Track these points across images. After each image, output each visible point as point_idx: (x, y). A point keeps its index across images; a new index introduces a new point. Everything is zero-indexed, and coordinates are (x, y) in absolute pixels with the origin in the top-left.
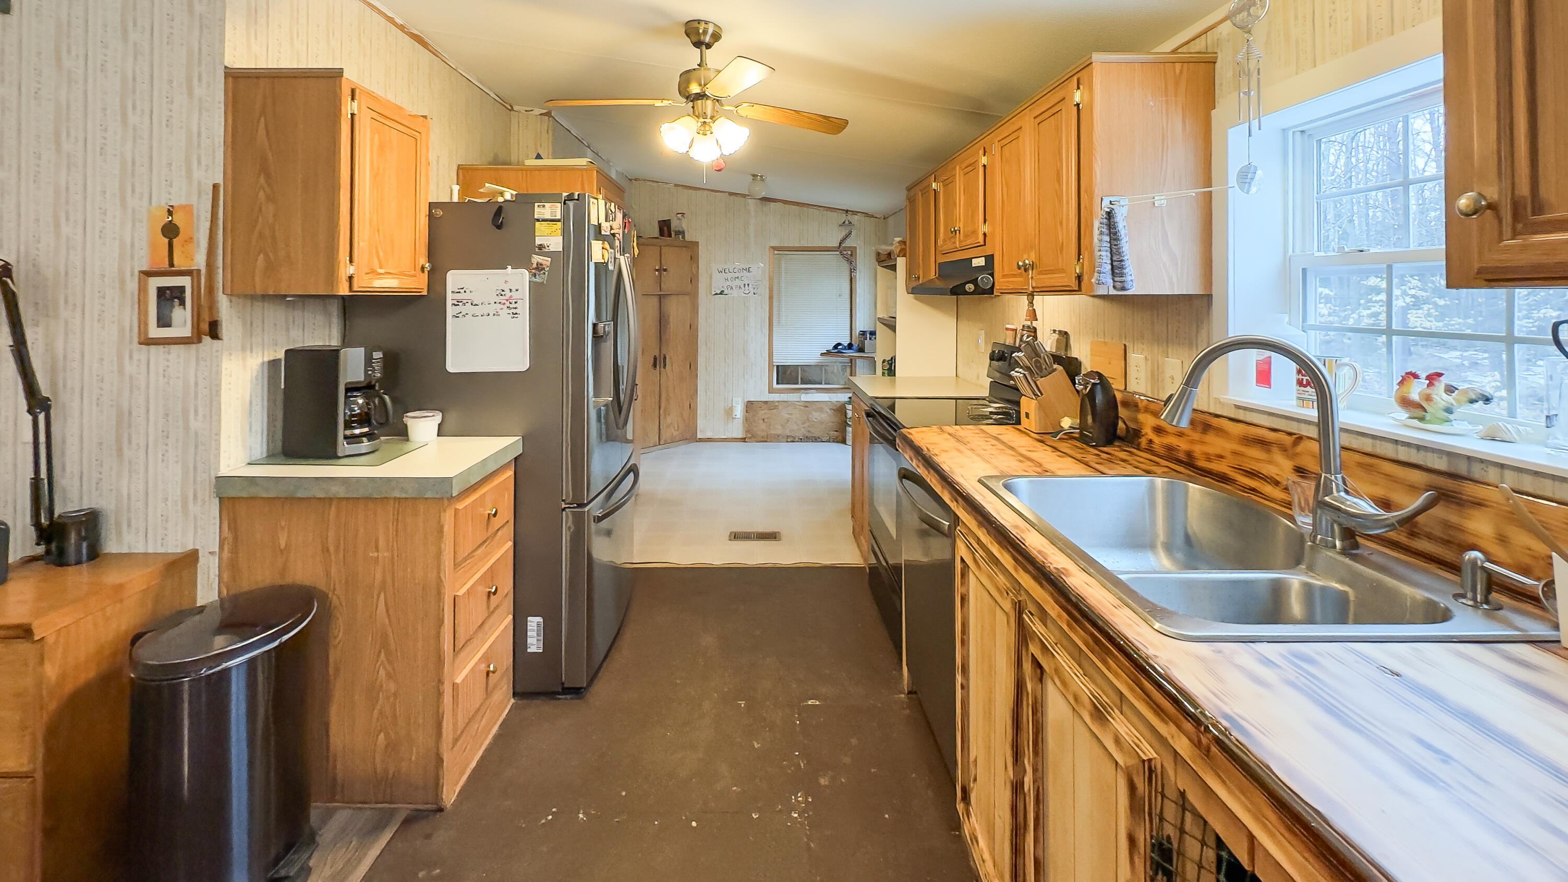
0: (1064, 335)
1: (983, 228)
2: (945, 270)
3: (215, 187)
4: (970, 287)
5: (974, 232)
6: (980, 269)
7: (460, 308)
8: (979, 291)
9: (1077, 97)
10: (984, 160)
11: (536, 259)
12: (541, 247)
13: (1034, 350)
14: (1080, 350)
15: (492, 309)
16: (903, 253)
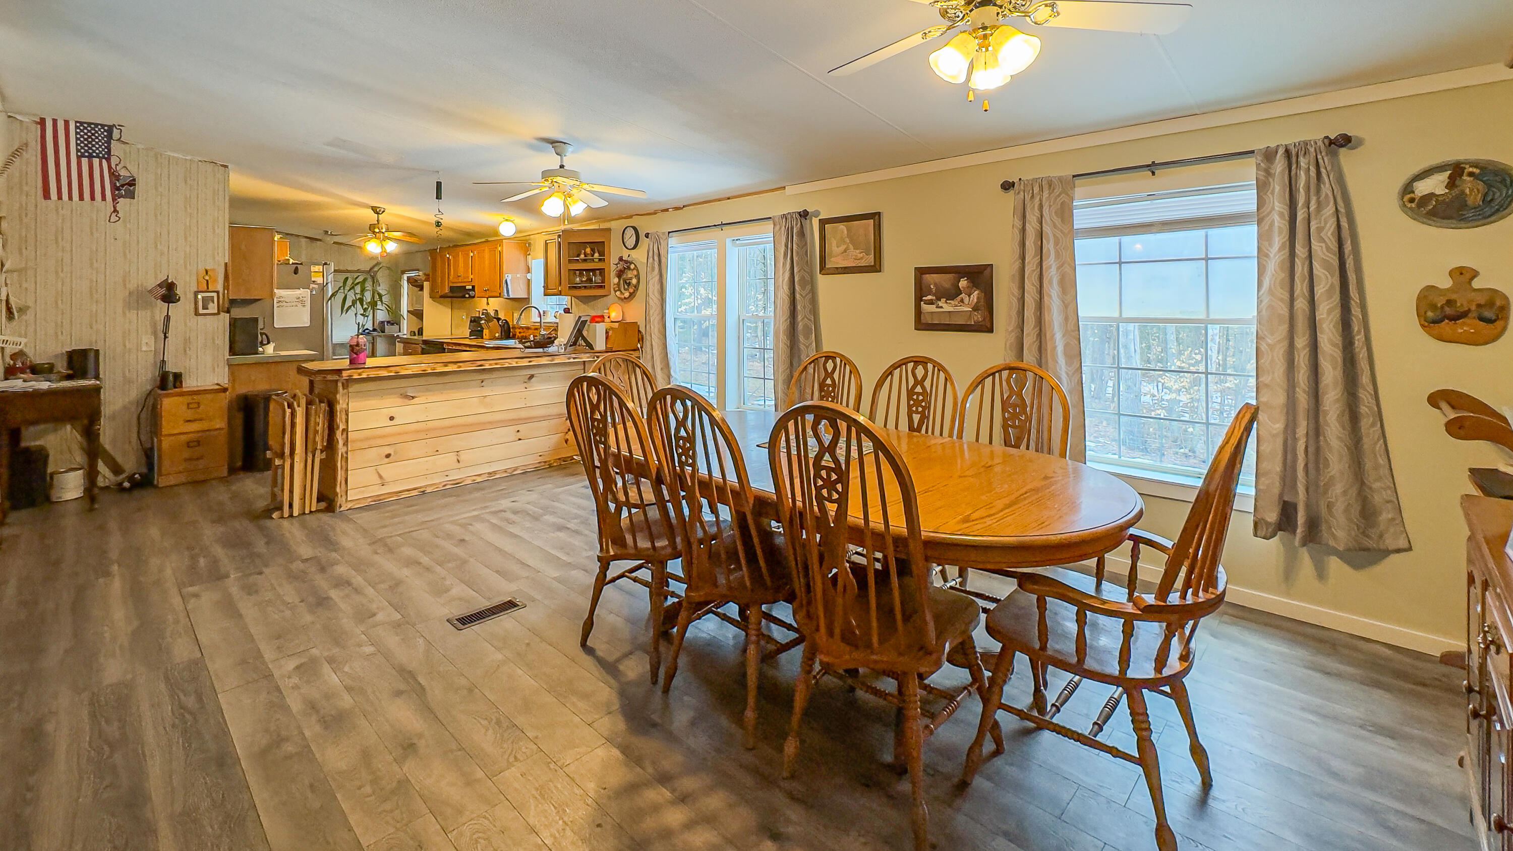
0: (497, 311)
1: (472, 277)
2: (452, 289)
3: (226, 264)
4: (467, 296)
5: (468, 277)
6: (469, 290)
7: (281, 304)
8: (470, 297)
9: (500, 249)
10: (472, 254)
11: (312, 286)
12: (314, 281)
13: (487, 314)
14: (501, 316)
15: (294, 304)
16: (427, 280)
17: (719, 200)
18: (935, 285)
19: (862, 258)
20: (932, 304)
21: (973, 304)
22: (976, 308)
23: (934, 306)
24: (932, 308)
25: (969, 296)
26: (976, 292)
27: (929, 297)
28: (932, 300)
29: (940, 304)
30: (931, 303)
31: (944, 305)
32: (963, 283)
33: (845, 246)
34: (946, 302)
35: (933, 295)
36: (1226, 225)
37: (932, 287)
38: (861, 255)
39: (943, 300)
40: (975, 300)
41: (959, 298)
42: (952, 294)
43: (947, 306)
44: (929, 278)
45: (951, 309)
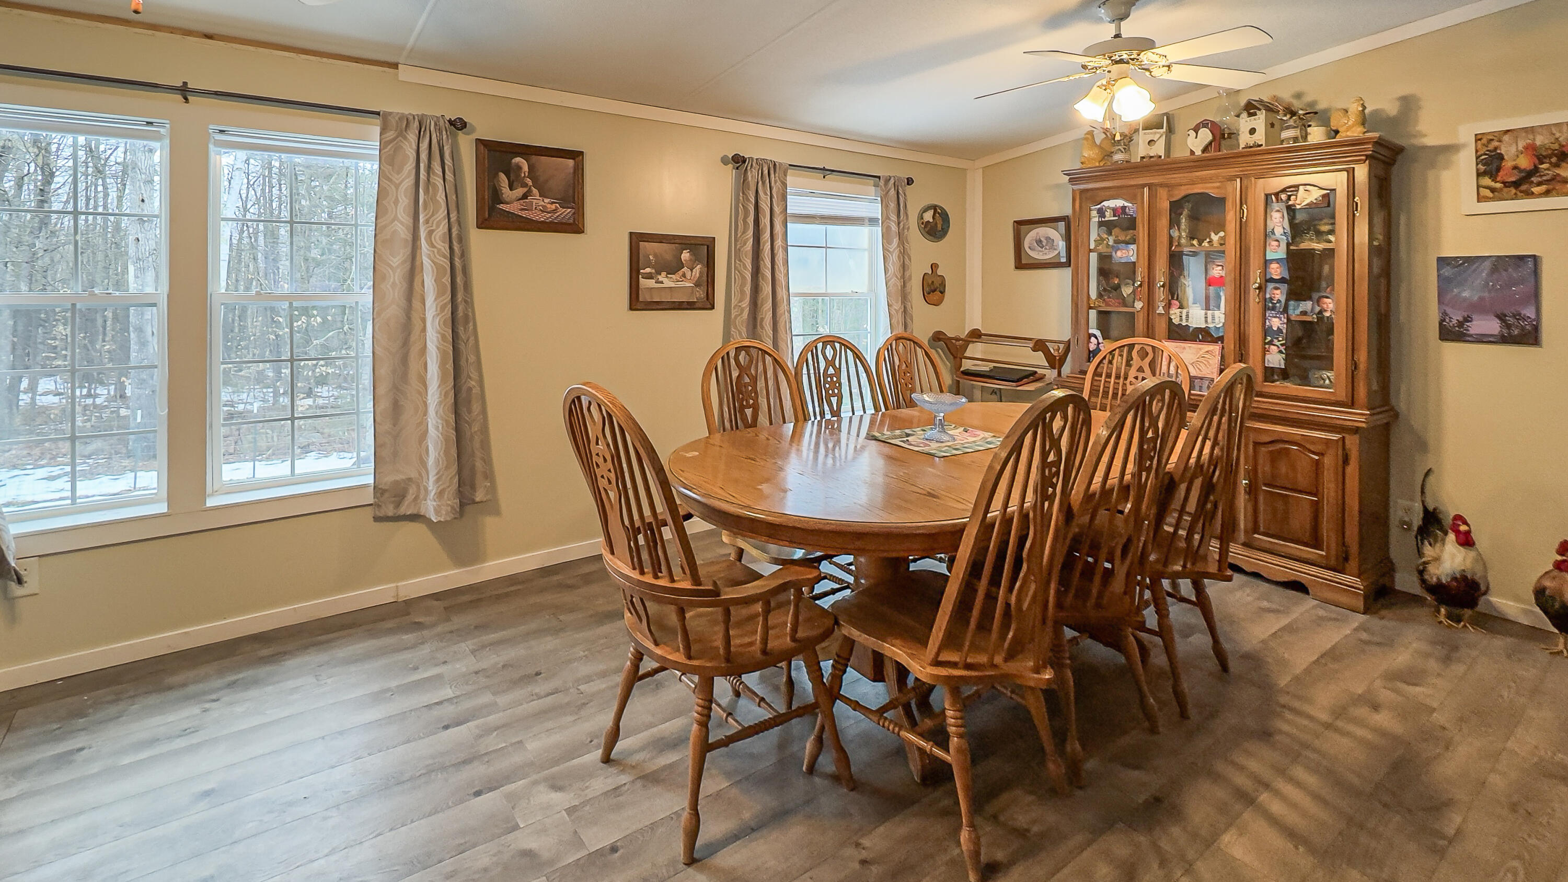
17: (188, 33)
18: (655, 256)
19: (555, 211)
20: (652, 278)
21: (696, 279)
22: (697, 284)
23: (654, 281)
24: (651, 283)
25: (692, 270)
26: (699, 267)
27: (648, 270)
28: (650, 273)
29: (661, 278)
30: (649, 276)
31: (665, 280)
32: (685, 255)
33: (525, 190)
34: (667, 277)
35: (653, 268)
36: (852, 224)
37: (651, 257)
38: (553, 207)
39: (664, 274)
40: (698, 275)
41: (680, 273)
42: (674, 267)
43: (667, 281)
44: (646, 247)
45: (672, 285)
